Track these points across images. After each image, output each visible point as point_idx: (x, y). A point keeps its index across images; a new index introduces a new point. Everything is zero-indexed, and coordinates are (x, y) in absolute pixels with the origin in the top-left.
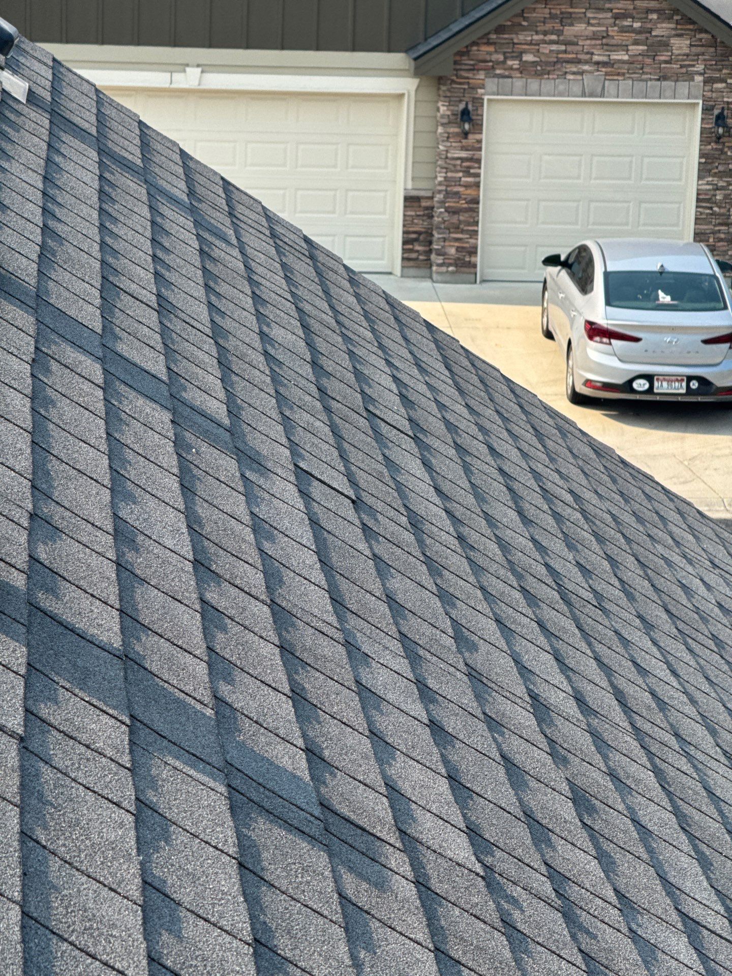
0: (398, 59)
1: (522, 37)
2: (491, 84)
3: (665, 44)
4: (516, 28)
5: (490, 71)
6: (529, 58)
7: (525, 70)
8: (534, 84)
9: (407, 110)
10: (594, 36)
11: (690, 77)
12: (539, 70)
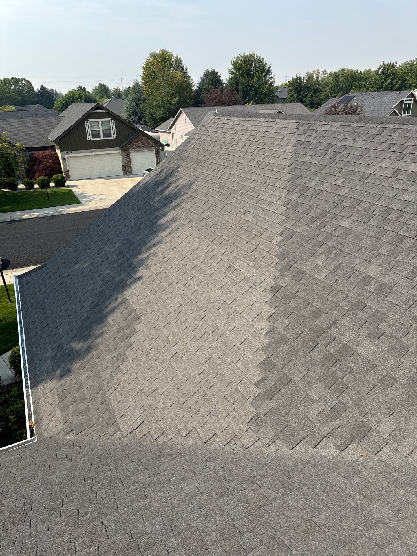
0: (118, 148)
1: (133, 144)
2: (130, 150)
3: (149, 143)
4: (132, 143)
5: (130, 148)
6: (134, 146)
7: (134, 148)
8: (135, 150)
9: (120, 154)
10: (141, 143)
11: (153, 147)
12: (136, 148)
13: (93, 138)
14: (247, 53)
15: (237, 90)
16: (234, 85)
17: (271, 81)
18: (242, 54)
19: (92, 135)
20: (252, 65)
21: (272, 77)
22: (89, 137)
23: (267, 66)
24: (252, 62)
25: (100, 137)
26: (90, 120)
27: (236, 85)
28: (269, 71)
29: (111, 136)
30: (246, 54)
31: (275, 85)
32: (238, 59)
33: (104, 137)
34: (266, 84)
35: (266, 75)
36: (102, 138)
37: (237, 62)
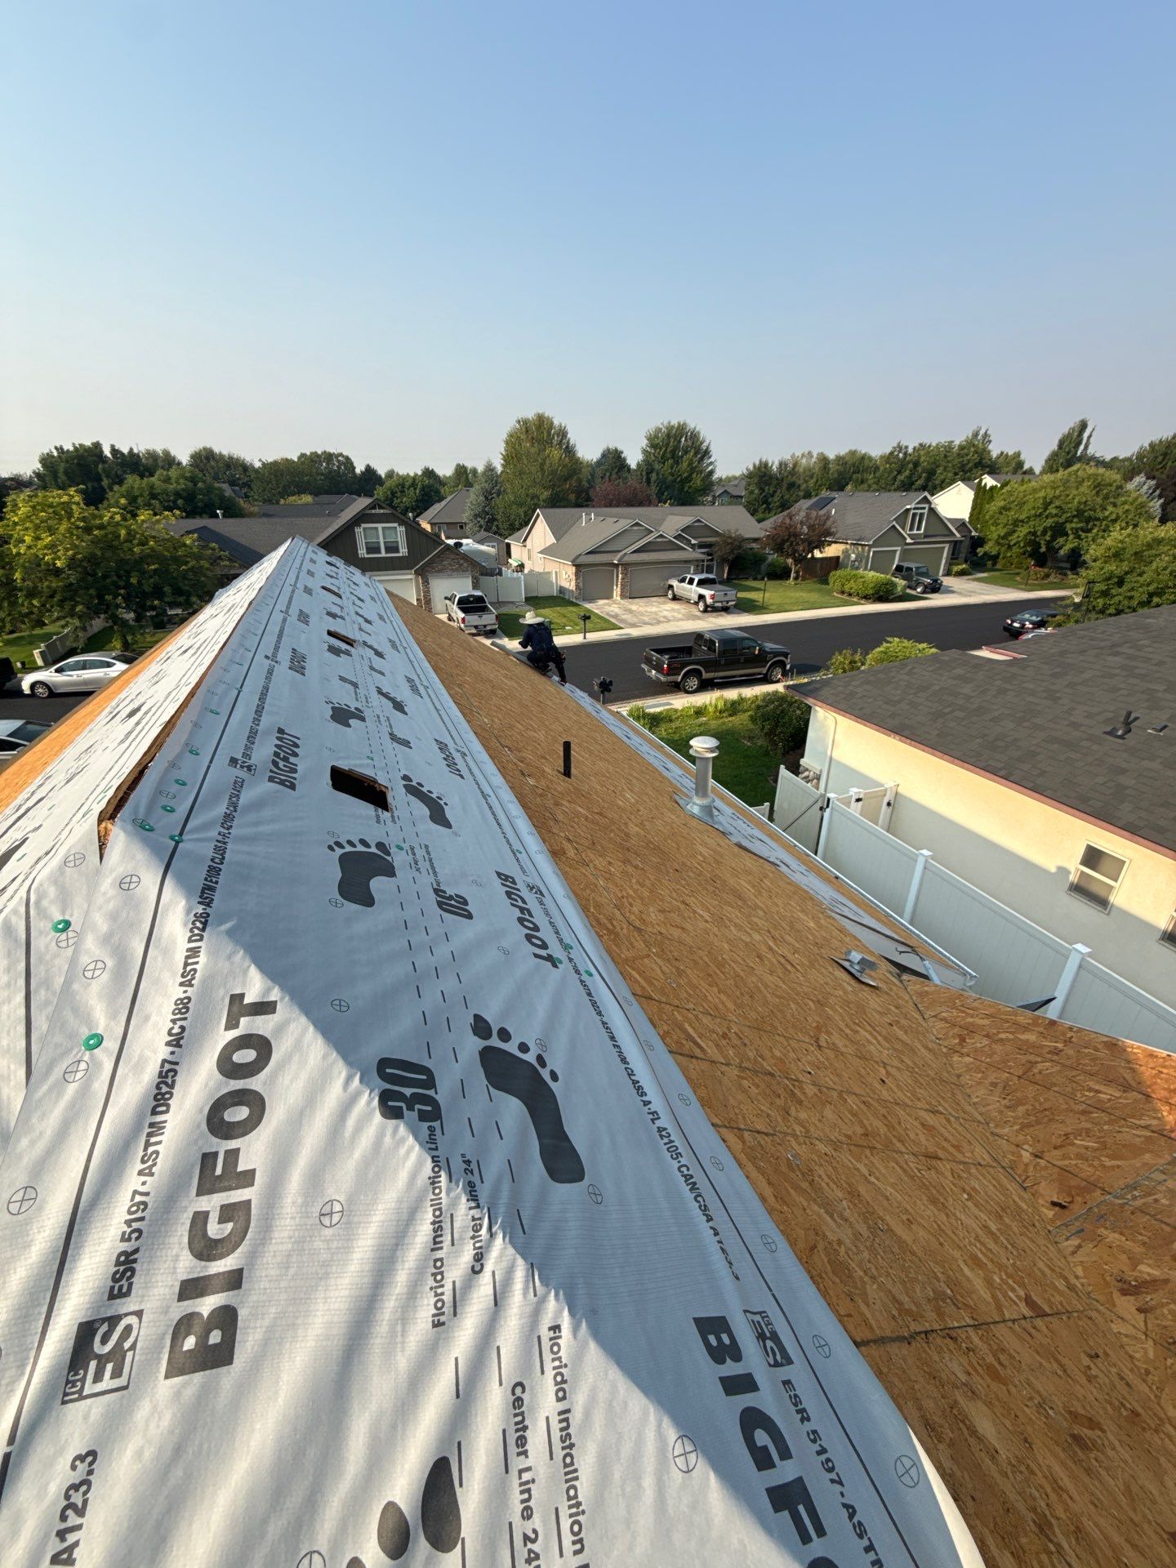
0: (410, 571)
1: (435, 565)
2: (431, 575)
3: (462, 565)
4: (433, 563)
5: (430, 572)
6: (436, 569)
7: (436, 572)
8: (438, 574)
10: (449, 564)
12: (440, 571)
13: (368, 553)
14: (674, 422)
15: (648, 481)
16: (644, 473)
17: (710, 468)
18: (666, 423)
19: (367, 549)
20: (680, 442)
21: (711, 463)
22: (362, 552)
23: (705, 444)
24: (681, 437)
25: (380, 552)
26: (363, 525)
27: (648, 474)
28: (707, 453)
29: (398, 551)
30: (672, 424)
31: (715, 476)
32: (659, 430)
33: (387, 552)
34: (701, 472)
35: (702, 459)
36: (383, 554)
37: (656, 437)
